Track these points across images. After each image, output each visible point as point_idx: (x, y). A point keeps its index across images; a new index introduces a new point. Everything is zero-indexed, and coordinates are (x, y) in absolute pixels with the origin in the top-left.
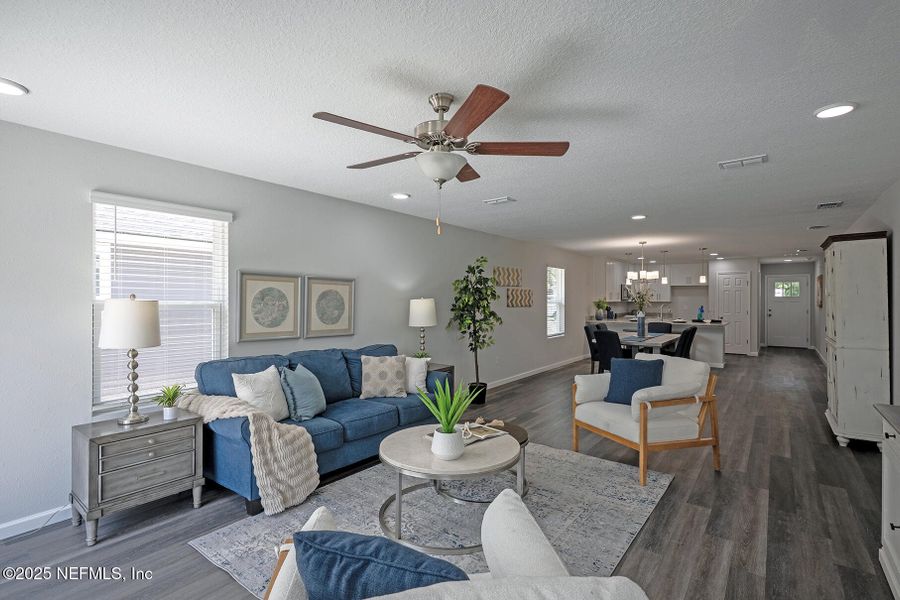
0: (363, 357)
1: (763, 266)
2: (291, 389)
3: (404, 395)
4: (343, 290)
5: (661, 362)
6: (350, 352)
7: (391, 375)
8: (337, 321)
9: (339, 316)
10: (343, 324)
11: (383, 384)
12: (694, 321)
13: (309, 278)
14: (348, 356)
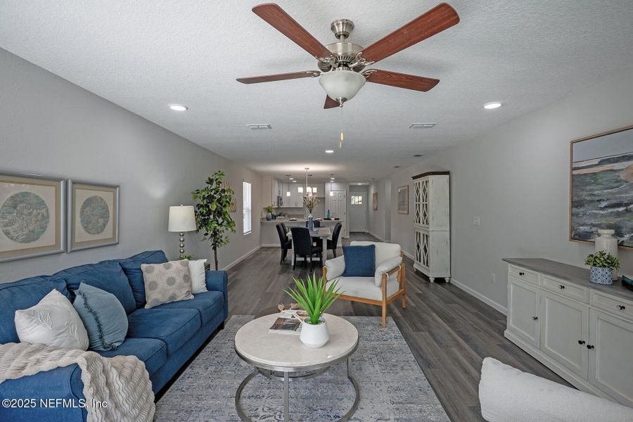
0: (144, 266)
1: (351, 186)
2: (95, 314)
3: (192, 297)
4: (107, 196)
5: (373, 247)
6: (126, 261)
7: (179, 280)
8: (102, 230)
9: (104, 225)
10: (107, 233)
11: (171, 290)
12: (325, 219)
13: (74, 183)
14: (127, 266)
